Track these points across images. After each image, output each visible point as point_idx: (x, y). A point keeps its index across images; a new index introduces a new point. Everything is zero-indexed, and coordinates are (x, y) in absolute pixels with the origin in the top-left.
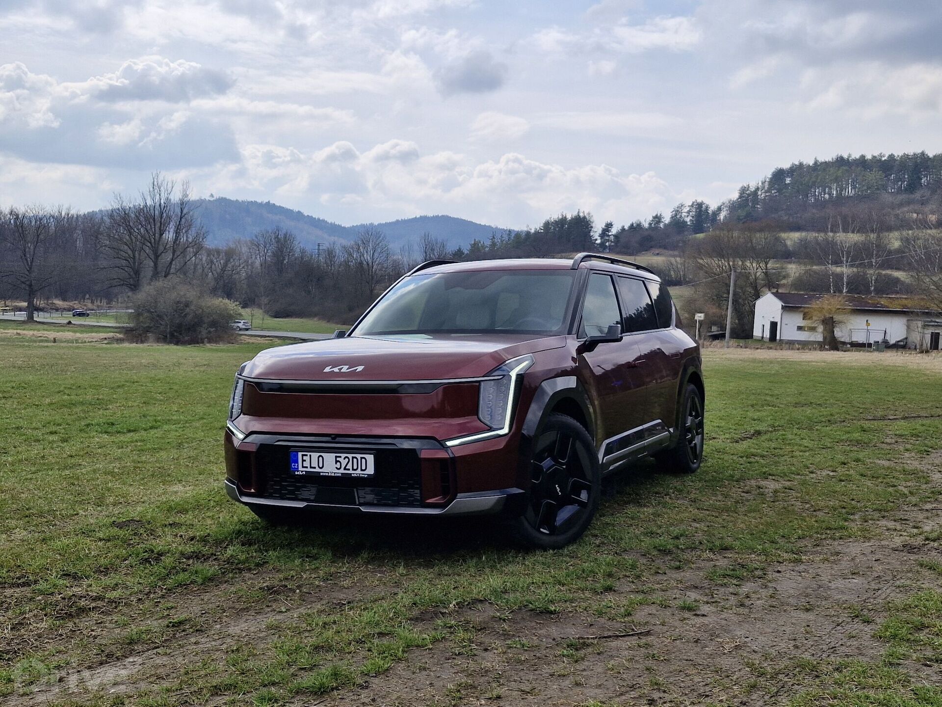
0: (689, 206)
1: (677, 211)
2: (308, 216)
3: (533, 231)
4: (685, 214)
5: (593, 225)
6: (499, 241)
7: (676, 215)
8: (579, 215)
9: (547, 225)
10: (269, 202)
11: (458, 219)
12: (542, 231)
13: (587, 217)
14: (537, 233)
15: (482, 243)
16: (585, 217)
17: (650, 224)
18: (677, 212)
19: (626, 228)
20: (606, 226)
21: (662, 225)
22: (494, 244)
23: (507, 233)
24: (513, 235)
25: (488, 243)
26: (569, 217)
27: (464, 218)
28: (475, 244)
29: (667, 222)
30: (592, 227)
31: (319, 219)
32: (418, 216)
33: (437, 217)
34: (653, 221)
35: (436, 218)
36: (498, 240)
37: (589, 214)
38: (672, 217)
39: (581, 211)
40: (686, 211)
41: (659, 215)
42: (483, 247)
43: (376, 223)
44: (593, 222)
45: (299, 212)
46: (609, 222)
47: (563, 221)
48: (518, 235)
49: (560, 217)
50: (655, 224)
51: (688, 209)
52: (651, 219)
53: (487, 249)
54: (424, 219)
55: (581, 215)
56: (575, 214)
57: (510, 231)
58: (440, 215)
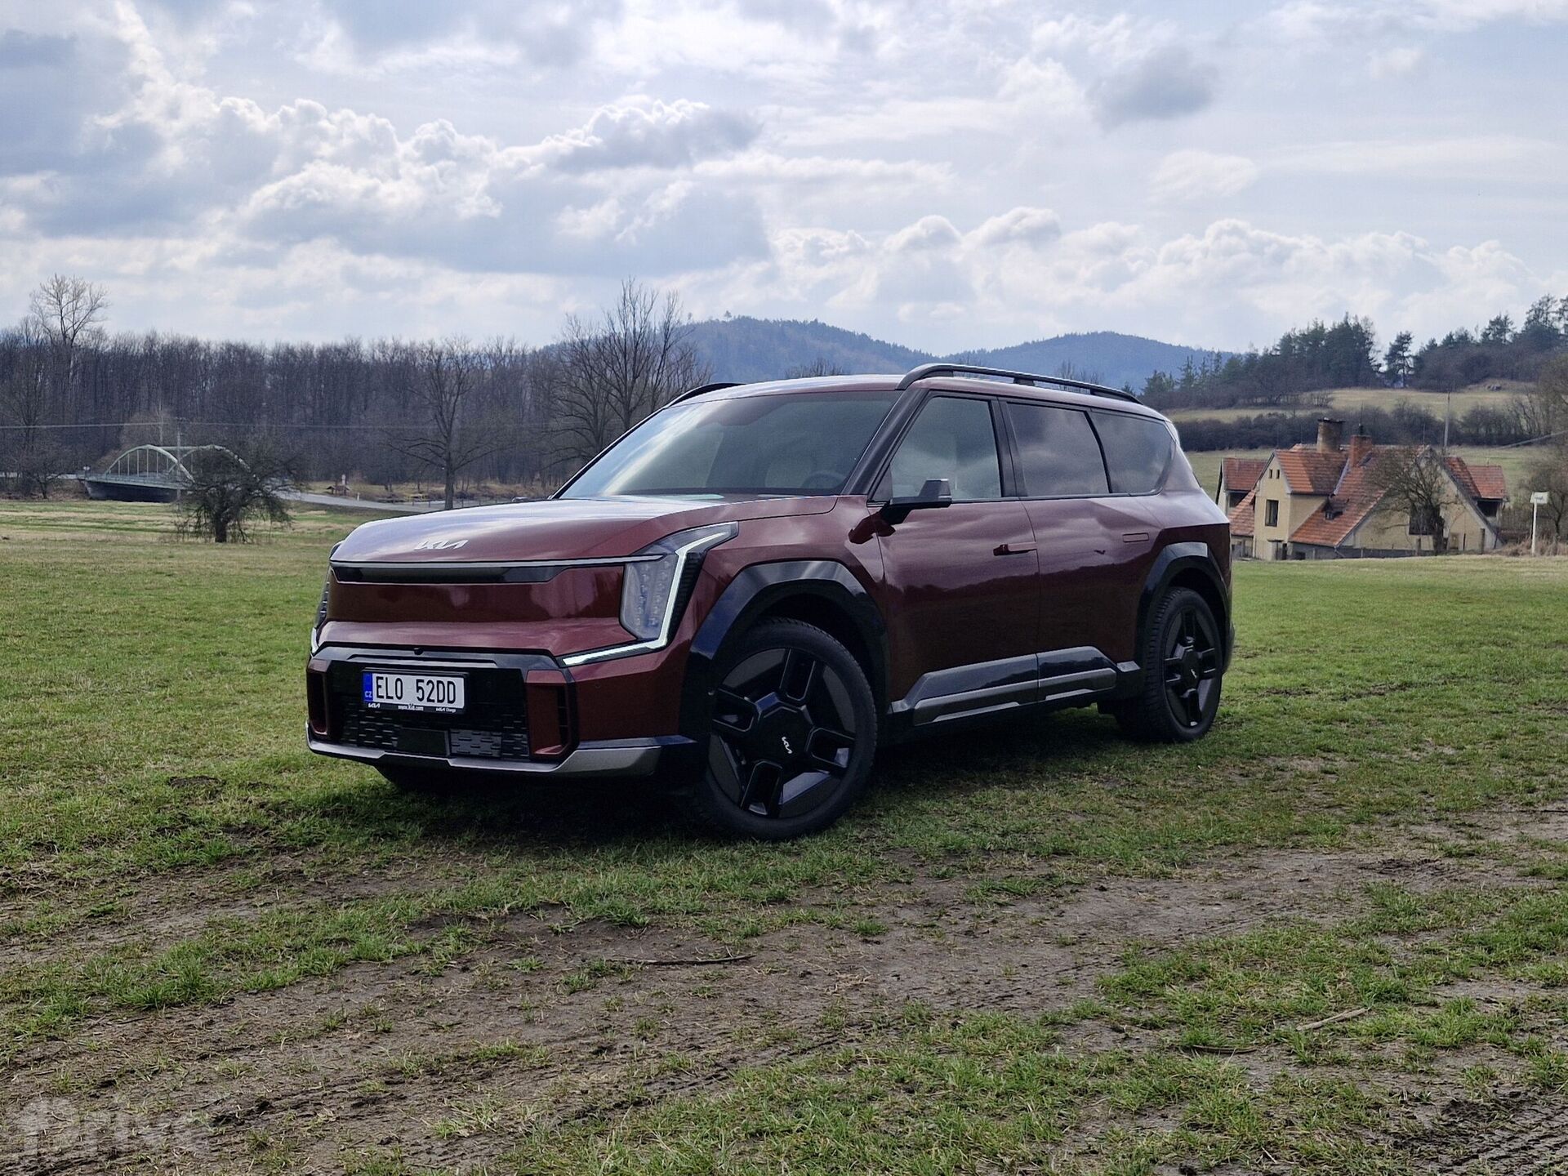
0: (1562, 300)
1: (1540, 310)
2: (878, 341)
3: (1261, 353)
4: (1554, 315)
5: (1374, 339)
6: (1200, 372)
7: (1537, 317)
8: (1347, 323)
9: (1287, 341)
10: (816, 320)
11: (1131, 337)
12: (1278, 353)
13: (1363, 326)
14: (1268, 357)
15: (1168, 376)
16: (1358, 327)
17: (1485, 335)
18: (1539, 312)
19: (1439, 342)
20: (1398, 341)
21: (1508, 337)
22: (1189, 379)
23: (1214, 357)
24: (1224, 362)
25: (1178, 376)
26: (1328, 327)
27: (1141, 335)
28: (1154, 379)
29: (1519, 330)
30: (1371, 343)
31: (895, 346)
32: (1062, 335)
33: (1095, 335)
34: (1490, 329)
35: (1093, 337)
36: (1197, 371)
37: (1366, 320)
38: (1529, 322)
39: (1352, 315)
40: (1556, 309)
41: (1503, 318)
42: (1171, 383)
43: (989, 349)
44: (1373, 335)
45: (864, 335)
46: (1404, 333)
47: (1317, 334)
48: (1234, 360)
49: (1312, 327)
50: (1494, 335)
51: (1560, 306)
52: (1487, 325)
53: (1177, 387)
54: (1071, 339)
55: (1352, 322)
56: (1340, 321)
57: (1219, 355)
58: (1099, 332)
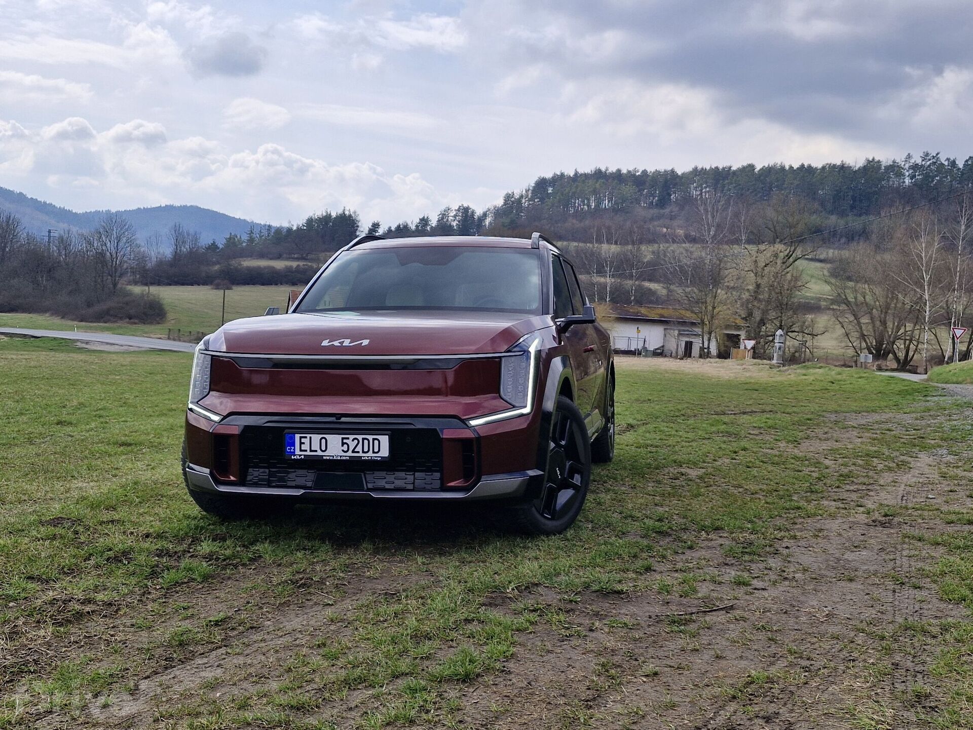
0: (455, 210)
1: (444, 215)
2: (32, 198)
3: (295, 228)
4: (452, 218)
5: (360, 224)
6: (258, 236)
7: (443, 218)
8: (344, 213)
9: (310, 221)
11: (208, 210)
12: (305, 228)
13: (353, 215)
14: (299, 229)
15: (239, 237)
16: (350, 216)
17: (417, 226)
18: (443, 216)
19: (393, 229)
20: (372, 226)
21: (428, 228)
22: (251, 240)
23: (267, 228)
24: (273, 231)
25: (245, 237)
26: (334, 215)
27: (215, 210)
28: (230, 238)
29: (433, 225)
30: (358, 226)
31: (45, 203)
32: (163, 205)
33: (185, 207)
34: (419, 223)
35: (184, 208)
36: (256, 236)
37: (355, 212)
38: (439, 221)
39: (347, 208)
40: (452, 215)
41: (426, 217)
42: (240, 242)
43: (114, 210)
44: (359, 222)
45: (21, 193)
46: (376, 222)
47: (327, 219)
48: (279, 230)
49: (325, 214)
50: (422, 227)
51: (455, 213)
52: (418, 221)
53: (244, 244)
54: (169, 208)
55: (347, 213)
56: (340, 211)
57: (269, 226)
58: (188, 205)
